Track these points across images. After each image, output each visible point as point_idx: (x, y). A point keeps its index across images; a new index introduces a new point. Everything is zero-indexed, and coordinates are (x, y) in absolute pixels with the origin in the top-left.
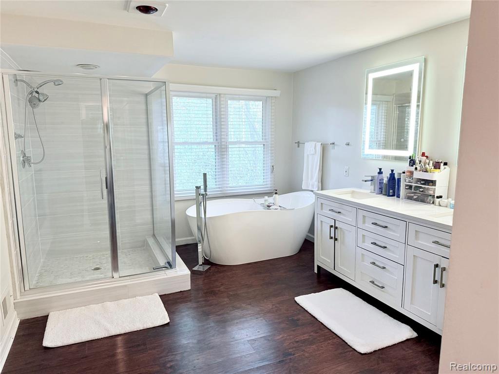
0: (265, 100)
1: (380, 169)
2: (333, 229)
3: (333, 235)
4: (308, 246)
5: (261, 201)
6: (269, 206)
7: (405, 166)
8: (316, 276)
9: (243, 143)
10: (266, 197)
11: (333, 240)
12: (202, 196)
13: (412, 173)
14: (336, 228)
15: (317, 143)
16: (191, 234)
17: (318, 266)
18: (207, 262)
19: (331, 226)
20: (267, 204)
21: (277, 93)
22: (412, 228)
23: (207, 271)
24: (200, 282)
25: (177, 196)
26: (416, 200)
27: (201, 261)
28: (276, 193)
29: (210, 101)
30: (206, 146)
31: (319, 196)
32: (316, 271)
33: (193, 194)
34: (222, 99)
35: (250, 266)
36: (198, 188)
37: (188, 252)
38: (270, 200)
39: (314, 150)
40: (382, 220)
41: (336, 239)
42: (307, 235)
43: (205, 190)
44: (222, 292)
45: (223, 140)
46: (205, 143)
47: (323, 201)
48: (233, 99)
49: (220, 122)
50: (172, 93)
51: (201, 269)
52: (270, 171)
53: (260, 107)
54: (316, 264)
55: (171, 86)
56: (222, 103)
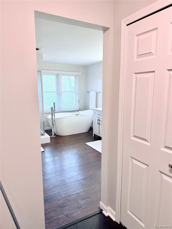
0: (75, 76)
2: (98, 121)
3: (98, 123)
4: (91, 129)
5: (74, 113)
6: (77, 115)
8: (94, 138)
9: (68, 92)
10: (76, 112)
12: (53, 111)
14: (99, 120)
15: (94, 92)
16: (49, 126)
18: (55, 135)
19: (98, 120)
20: (77, 114)
21: (80, 74)
23: (55, 137)
24: (53, 140)
25: (45, 112)
27: (53, 134)
28: (80, 110)
29: (55, 76)
30: (53, 93)
31: (94, 110)
32: (94, 136)
33: (50, 111)
34: (59, 75)
36: (52, 108)
37: (49, 132)
38: (78, 113)
39: (93, 95)
41: (99, 124)
42: (91, 126)
43: (54, 108)
44: (61, 143)
45: (60, 91)
46: (53, 92)
47: (96, 112)
48: (63, 75)
49: (59, 84)
50: (42, 73)
51: (53, 137)
52: (78, 102)
53: (74, 78)
54: (94, 133)
55: (43, 71)
56: (59, 77)
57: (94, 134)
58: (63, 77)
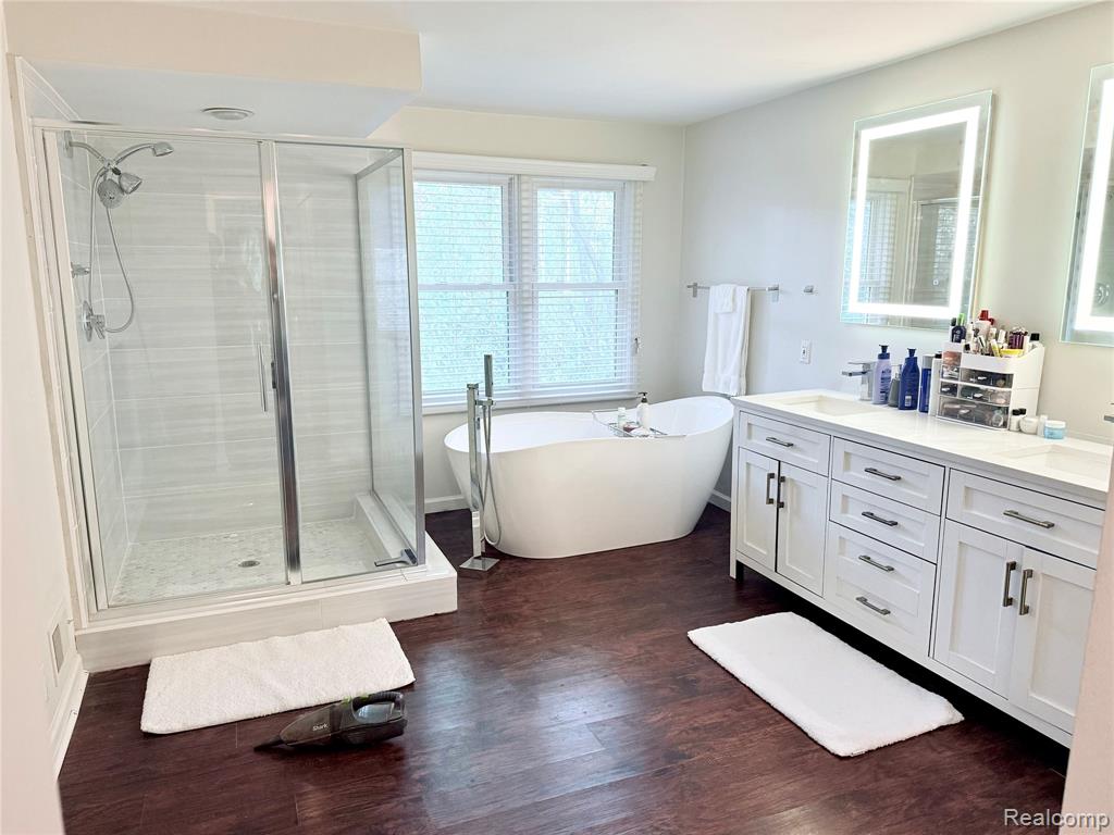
0: (620, 189)
1: (884, 348)
2: (774, 482)
3: (773, 495)
4: (714, 519)
5: (610, 416)
6: (628, 430)
7: (943, 341)
8: (733, 585)
9: (570, 286)
10: (622, 410)
11: (774, 507)
12: (480, 407)
13: (956, 357)
14: (782, 479)
15: (738, 288)
16: (456, 490)
17: (738, 562)
18: (490, 551)
19: (771, 476)
20: (623, 423)
21: (648, 174)
22: (959, 481)
23: (491, 571)
24: (476, 594)
26: (966, 418)
27: (478, 549)
28: (644, 401)
29: (496, 190)
30: (488, 293)
31: (742, 408)
32: (733, 574)
33: (462, 401)
34: (524, 187)
35: (584, 561)
36: (472, 388)
37: (449, 529)
38: (630, 415)
39: (731, 304)
40: (887, 463)
41: (781, 505)
42: (713, 496)
43: (489, 393)
44: (526, 618)
45: (525, 280)
46: (484, 287)
47: (753, 420)
48: (549, 186)
49: (520, 238)
50: (415, 173)
51: (478, 566)
52: (628, 350)
53: (610, 204)
54: (734, 558)
55: (416, 158)
56: (524, 195)
57: (740, 565)
58: (547, 199)
